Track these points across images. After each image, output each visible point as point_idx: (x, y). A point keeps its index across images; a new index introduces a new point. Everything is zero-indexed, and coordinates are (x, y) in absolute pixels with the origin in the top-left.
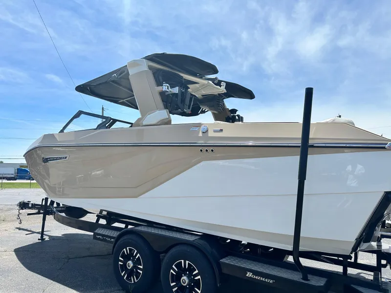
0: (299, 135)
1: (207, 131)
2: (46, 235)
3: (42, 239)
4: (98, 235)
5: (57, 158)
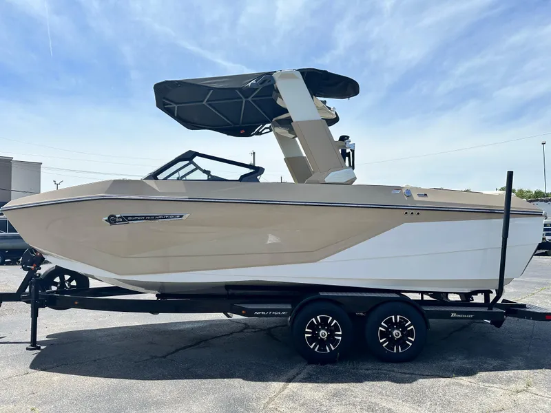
1: (412, 194)
4: (258, 310)
5: (155, 216)
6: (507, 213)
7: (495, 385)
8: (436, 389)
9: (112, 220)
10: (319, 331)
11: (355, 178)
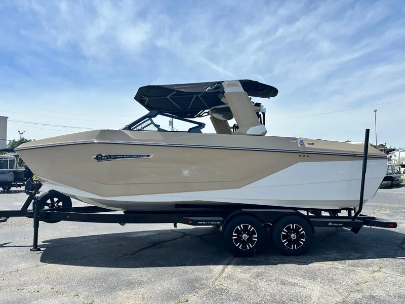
4: (201, 221)
5: (130, 156)
6: (365, 157)
7: (359, 268)
8: (322, 271)
9: (99, 158)
10: (242, 235)
11: (266, 132)
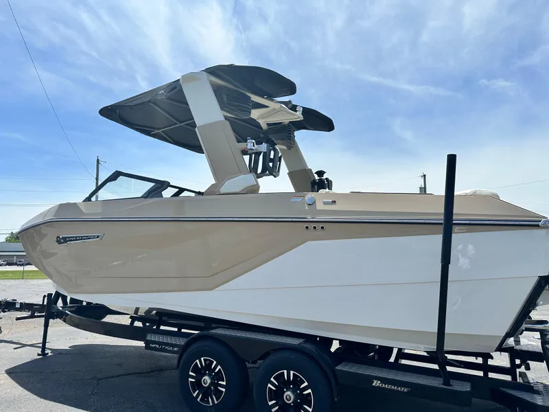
0: (441, 209)
1: (315, 202)
2: (48, 349)
3: (43, 354)
4: (153, 343)
6: (448, 225)
10: (201, 377)
